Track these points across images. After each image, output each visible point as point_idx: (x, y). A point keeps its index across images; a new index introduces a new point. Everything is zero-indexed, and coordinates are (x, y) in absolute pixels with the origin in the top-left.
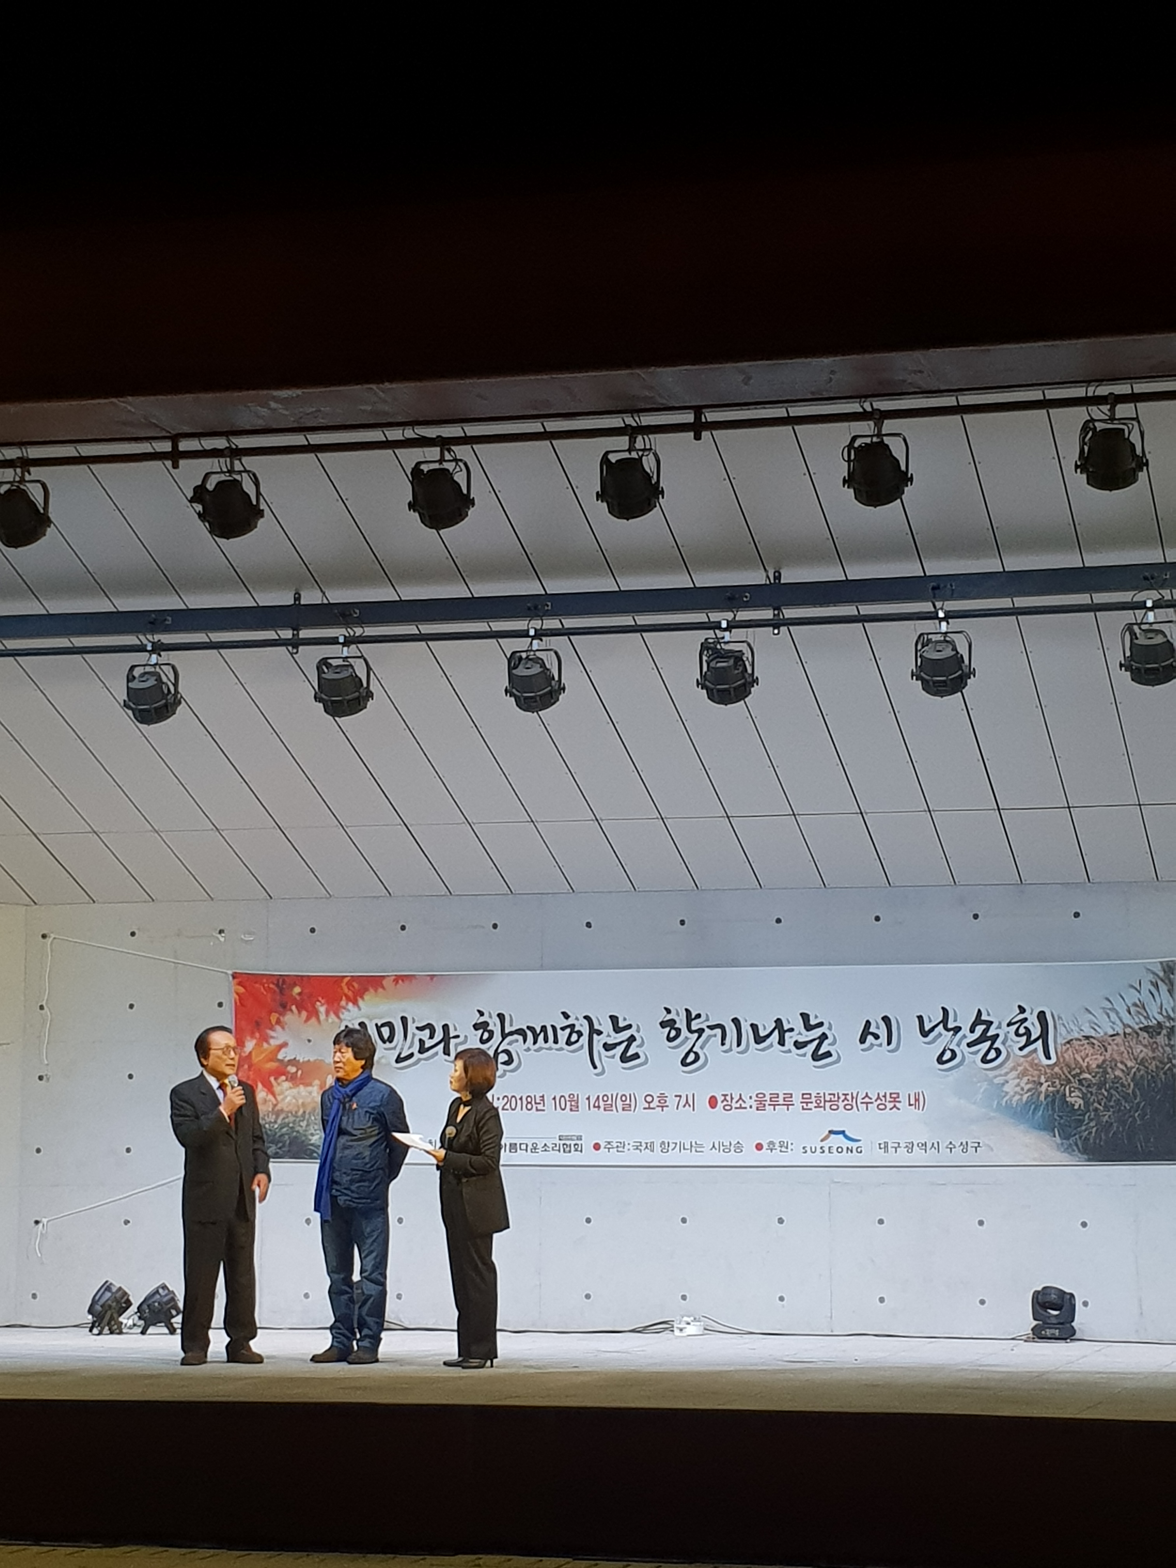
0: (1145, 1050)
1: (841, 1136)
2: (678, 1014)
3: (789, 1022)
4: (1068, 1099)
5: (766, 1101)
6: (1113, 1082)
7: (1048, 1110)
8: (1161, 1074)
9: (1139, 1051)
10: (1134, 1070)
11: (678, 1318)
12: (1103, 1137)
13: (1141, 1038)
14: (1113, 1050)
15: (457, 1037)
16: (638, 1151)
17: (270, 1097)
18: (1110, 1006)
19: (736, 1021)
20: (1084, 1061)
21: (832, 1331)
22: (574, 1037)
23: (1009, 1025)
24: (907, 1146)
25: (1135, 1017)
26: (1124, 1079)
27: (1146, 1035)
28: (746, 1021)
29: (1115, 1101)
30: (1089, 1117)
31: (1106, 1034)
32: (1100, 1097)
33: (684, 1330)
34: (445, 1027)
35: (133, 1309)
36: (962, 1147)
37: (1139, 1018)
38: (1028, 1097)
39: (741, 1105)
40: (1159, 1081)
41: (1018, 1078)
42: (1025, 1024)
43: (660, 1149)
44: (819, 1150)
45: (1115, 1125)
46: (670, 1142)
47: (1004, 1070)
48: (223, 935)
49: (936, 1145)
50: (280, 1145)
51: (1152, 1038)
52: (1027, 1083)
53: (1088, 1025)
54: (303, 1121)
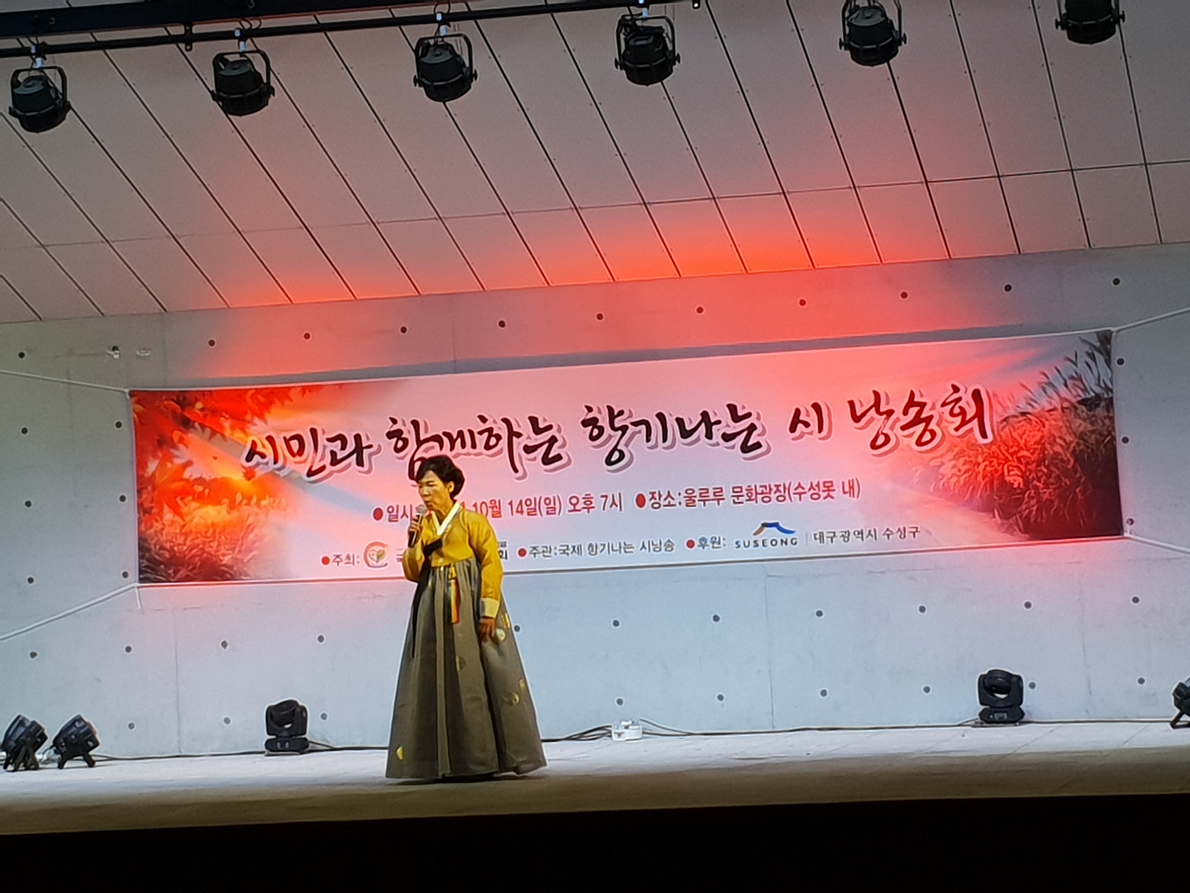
0: (1083, 424)
1: (774, 529)
2: (600, 412)
3: (715, 414)
4: (1007, 478)
5: (695, 497)
6: (1052, 458)
7: (986, 491)
8: (1102, 447)
9: (1077, 424)
10: (1073, 445)
11: (615, 722)
12: (1044, 514)
13: (1079, 412)
14: (1050, 425)
15: (370, 446)
16: (565, 555)
17: (177, 519)
18: (1046, 380)
19: (661, 417)
20: (1021, 439)
21: (774, 727)
22: (493, 441)
23: (944, 404)
24: (843, 536)
25: (1072, 390)
26: (1063, 454)
27: (1084, 408)
28: (671, 415)
29: (1055, 478)
30: (1030, 493)
31: (1043, 409)
32: (1040, 474)
33: (623, 736)
34: (357, 438)
35: (49, 742)
36: (899, 533)
37: (1076, 391)
38: (965, 479)
39: (669, 502)
40: (1099, 454)
41: (954, 458)
42: (959, 404)
43: (588, 551)
44: (752, 544)
45: (1056, 503)
46: (598, 544)
47: (940, 452)
48: (117, 352)
49: (873, 533)
50: (191, 567)
51: (1090, 410)
52: (964, 464)
53: (1024, 401)
54: (213, 541)
